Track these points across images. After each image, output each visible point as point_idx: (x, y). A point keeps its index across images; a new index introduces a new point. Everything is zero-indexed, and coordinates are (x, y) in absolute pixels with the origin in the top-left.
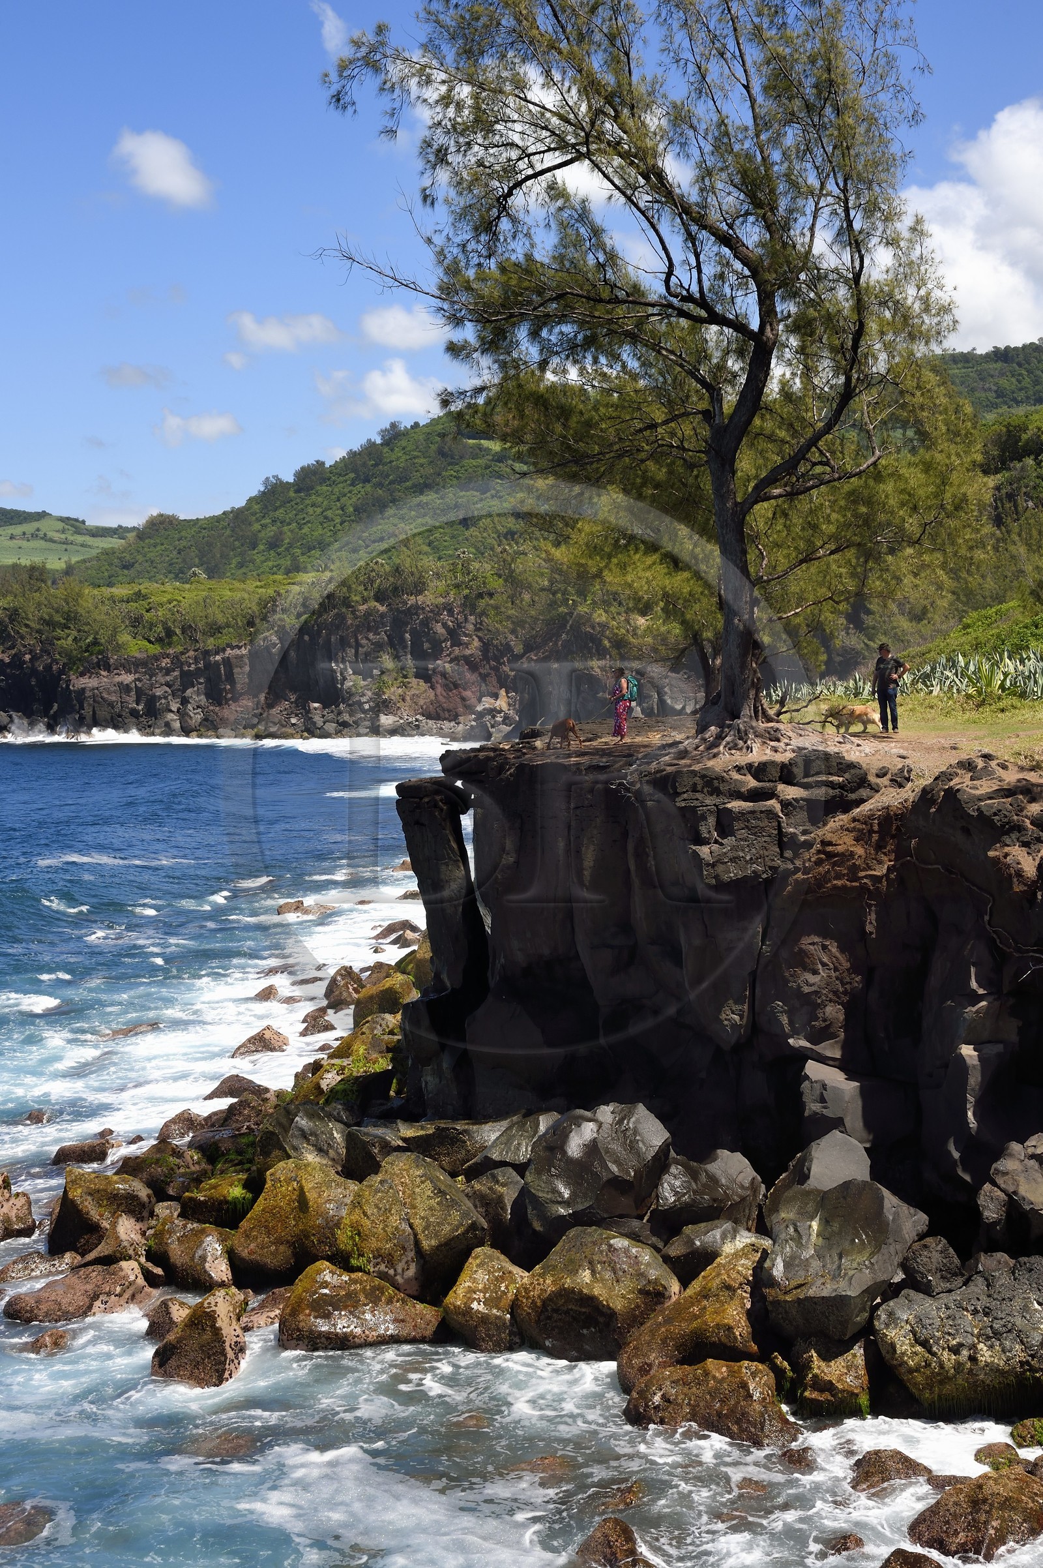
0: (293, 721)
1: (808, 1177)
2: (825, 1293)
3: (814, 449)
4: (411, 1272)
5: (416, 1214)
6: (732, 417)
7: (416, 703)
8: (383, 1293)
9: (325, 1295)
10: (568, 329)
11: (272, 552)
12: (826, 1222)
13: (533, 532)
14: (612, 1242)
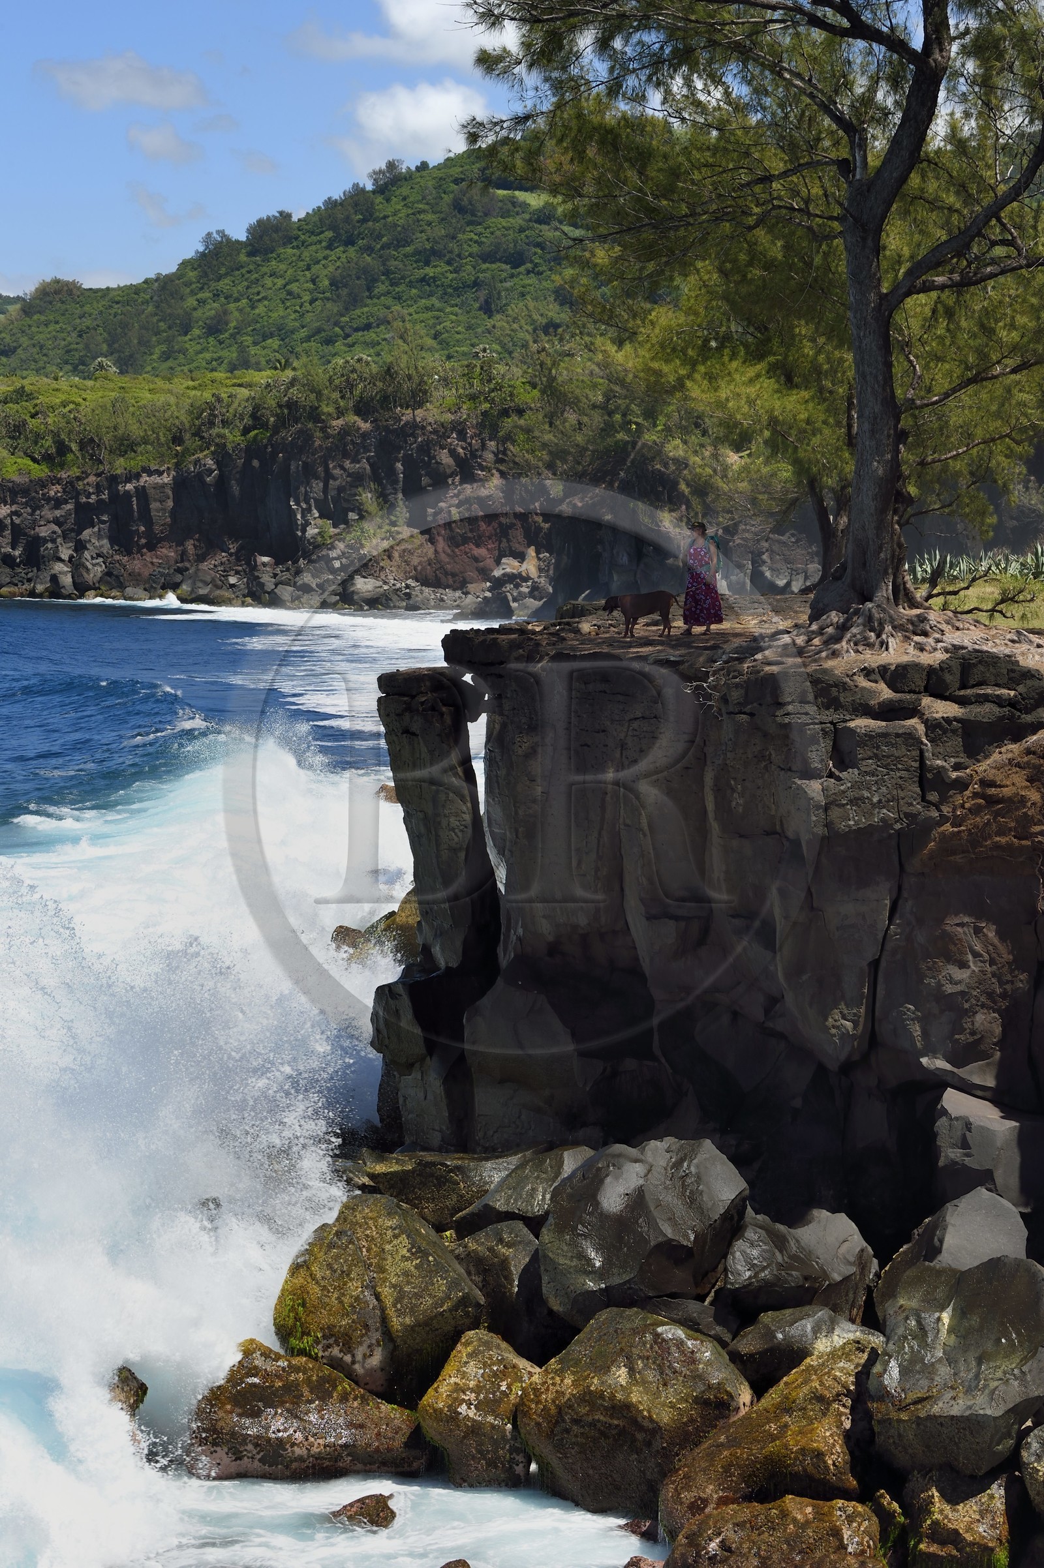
0: (232, 580)
1: (938, 1251)
2: (956, 1410)
3: (994, 222)
4: (376, 1360)
5: (385, 1280)
6: (879, 171)
7: (407, 563)
8: (335, 1387)
9: (254, 1385)
10: (652, 38)
11: (211, 339)
12: (961, 1314)
13: (584, 326)
14: (660, 1330)
